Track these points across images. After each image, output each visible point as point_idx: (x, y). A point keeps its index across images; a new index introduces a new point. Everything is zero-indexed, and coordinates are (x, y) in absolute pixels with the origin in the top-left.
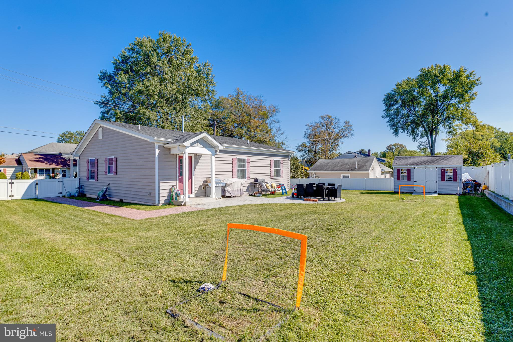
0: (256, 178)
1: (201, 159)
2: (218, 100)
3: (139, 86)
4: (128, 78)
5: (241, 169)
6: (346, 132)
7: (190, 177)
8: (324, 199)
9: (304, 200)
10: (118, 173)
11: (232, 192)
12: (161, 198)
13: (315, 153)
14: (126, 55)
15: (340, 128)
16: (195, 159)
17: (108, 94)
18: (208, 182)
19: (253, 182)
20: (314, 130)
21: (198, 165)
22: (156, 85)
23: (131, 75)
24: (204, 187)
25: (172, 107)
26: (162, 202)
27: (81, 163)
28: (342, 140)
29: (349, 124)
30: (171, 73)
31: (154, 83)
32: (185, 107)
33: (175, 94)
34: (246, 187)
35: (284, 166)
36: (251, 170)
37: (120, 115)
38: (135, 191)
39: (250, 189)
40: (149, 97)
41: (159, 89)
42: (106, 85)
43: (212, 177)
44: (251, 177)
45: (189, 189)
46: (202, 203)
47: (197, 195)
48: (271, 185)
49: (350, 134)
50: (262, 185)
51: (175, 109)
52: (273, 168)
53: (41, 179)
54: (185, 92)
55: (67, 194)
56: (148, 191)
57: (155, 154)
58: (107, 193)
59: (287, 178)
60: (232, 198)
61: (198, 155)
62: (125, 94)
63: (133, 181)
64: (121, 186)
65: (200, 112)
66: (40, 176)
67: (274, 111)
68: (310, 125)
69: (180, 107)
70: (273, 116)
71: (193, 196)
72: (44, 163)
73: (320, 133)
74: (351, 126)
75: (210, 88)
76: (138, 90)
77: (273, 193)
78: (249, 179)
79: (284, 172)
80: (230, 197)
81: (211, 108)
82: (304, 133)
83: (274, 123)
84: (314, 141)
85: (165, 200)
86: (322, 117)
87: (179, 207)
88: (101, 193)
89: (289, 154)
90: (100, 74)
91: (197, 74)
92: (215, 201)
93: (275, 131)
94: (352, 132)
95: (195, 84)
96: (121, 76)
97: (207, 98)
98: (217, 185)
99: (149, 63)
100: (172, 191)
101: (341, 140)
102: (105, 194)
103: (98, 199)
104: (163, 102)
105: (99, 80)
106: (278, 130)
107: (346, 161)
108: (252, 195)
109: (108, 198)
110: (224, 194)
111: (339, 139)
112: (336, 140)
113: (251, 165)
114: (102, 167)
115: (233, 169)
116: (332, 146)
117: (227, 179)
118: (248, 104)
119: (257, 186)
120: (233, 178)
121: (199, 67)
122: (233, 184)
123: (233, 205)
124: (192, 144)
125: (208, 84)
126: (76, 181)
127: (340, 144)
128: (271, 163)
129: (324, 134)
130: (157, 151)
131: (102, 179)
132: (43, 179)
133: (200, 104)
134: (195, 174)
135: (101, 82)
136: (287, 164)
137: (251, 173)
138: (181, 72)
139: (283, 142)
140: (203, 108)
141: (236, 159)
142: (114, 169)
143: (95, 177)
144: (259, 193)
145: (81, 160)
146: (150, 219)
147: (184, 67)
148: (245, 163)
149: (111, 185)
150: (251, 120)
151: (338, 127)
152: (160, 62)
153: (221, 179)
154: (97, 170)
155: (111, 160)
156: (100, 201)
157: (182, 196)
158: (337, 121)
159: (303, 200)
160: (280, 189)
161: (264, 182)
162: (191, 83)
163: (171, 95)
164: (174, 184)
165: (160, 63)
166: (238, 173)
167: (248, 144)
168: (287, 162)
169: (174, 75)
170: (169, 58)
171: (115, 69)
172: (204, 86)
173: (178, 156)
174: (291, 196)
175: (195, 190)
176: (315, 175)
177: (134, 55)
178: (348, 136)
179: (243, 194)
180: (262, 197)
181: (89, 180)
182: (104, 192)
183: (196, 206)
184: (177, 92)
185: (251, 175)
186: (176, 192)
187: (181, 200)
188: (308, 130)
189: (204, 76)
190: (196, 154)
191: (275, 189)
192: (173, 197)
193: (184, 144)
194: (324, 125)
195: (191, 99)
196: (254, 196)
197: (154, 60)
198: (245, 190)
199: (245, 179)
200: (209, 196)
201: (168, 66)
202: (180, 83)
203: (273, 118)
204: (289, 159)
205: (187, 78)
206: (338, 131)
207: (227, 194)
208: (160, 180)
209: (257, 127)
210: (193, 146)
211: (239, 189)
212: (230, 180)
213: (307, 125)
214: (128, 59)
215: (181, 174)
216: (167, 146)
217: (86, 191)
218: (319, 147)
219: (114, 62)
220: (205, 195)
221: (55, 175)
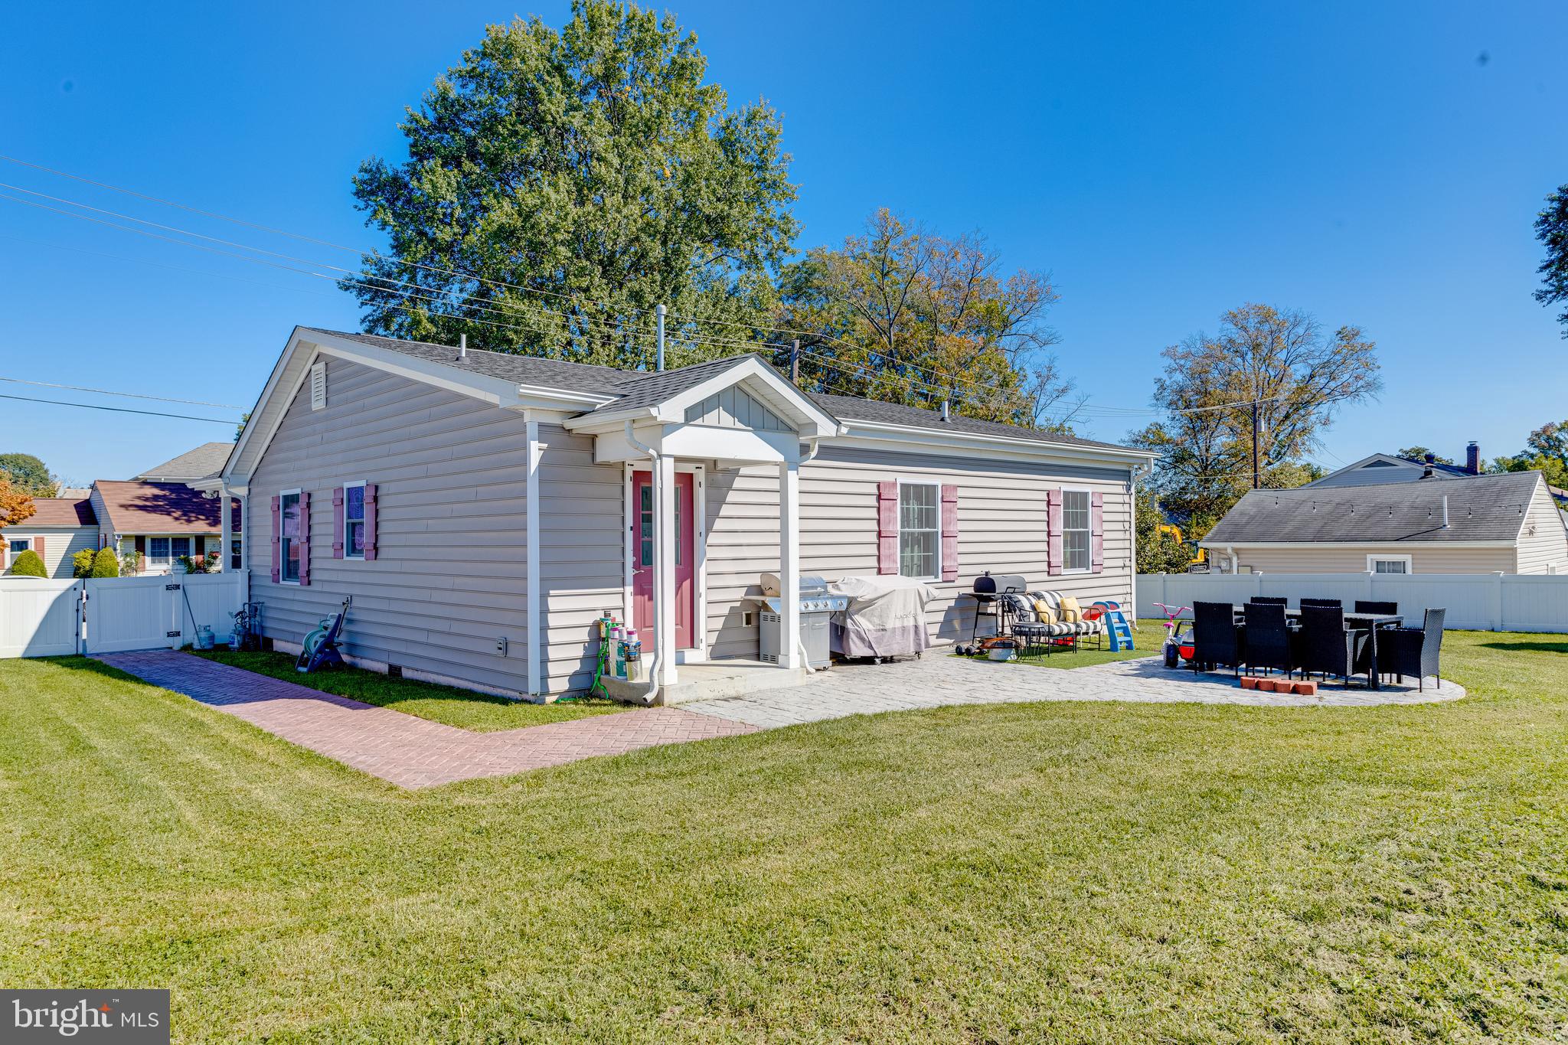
0: (987, 574)
1: (735, 486)
2: (804, 264)
3: (502, 214)
4: (458, 182)
5: (917, 530)
6: (1346, 376)
7: (686, 570)
8: (1347, 679)
9: (1242, 686)
10: (382, 553)
11: (879, 640)
12: (553, 669)
13: (1206, 467)
14: (452, 95)
15: (1317, 361)
16: (711, 485)
17: (390, 252)
18: (768, 592)
19: (971, 591)
20: (1200, 375)
21: (722, 513)
22: (562, 203)
23: (470, 174)
24: (748, 616)
25: (625, 291)
26: (559, 685)
27: (255, 511)
28: (1324, 409)
29: (1359, 340)
30: (620, 156)
31: (553, 196)
32: (675, 287)
33: (637, 239)
34: (941, 617)
35: (1106, 517)
36: (962, 537)
37: (429, 326)
38: (447, 630)
39: (957, 624)
40: (537, 250)
41: (575, 221)
42: (381, 216)
43: (785, 569)
44: (962, 570)
45: (679, 621)
46: (742, 691)
47: (720, 653)
48: (1058, 605)
49: (1361, 383)
50: (1011, 607)
51: (637, 296)
52: (1058, 527)
53: (157, 574)
54: (673, 230)
55: (199, 639)
56: (498, 633)
57: (524, 462)
58: (342, 638)
59: (1120, 572)
60: (878, 668)
61: (720, 466)
62: (448, 248)
63: (436, 589)
64: (395, 606)
65: (733, 309)
66: (153, 562)
67: (1031, 299)
68: (1180, 350)
69: (657, 289)
70: (1026, 317)
71: (698, 655)
72: (169, 514)
73: (1228, 384)
74: (1366, 348)
75: (775, 210)
76: (495, 226)
77: (1064, 644)
78: (951, 576)
79: (1106, 545)
80: (868, 661)
81: (781, 295)
82: (1156, 387)
83: (1032, 344)
84: (1199, 417)
85: (573, 677)
86: (1233, 318)
87: (634, 711)
88: (316, 637)
89: (1130, 465)
90: (360, 176)
91: (721, 155)
92: (801, 680)
93: (1032, 380)
94: (1370, 377)
95: (714, 192)
96: (434, 178)
97: (762, 253)
98: (811, 608)
99: (538, 123)
100: (603, 635)
101: (1316, 413)
102: (333, 641)
103: (303, 661)
104: (592, 271)
105: (355, 201)
106: (1045, 377)
107: (1386, 493)
108: (969, 653)
109: (346, 658)
110: (841, 647)
111: (1311, 408)
112: (1297, 410)
113: (961, 515)
114: (328, 523)
115: (879, 532)
116: (1281, 437)
117: (852, 576)
118: (923, 275)
119: (990, 610)
120: (879, 572)
121: (728, 127)
122: (880, 602)
123: (890, 709)
124: (693, 414)
125: (765, 193)
126: (236, 583)
127: (1318, 431)
128: (1049, 503)
129: (1243, 386)
130: (535, 451)
131: (326, 576)
132: (163, 574)
133: (734, 276)
134: (709, 555)
135: (362, 204)
136: (1119, 508)
137: (962, 548)
138: (659, 150)
139: (1067, 425)
140: (748, 291)
141: (894, 484)
142: (366, 538)
143: (302, 570)
144: (1006, 645)
145: (255, 501)
146: (474, 785)
147: (671, 129)
148: (935, 504)
149: (356, 603)
150: (937, 338)
151: (1305, 358)
152: (579, 115)
153: (826, 576)
154: (309, 539)
155: (355, 494)
156: (309, 671)
157: (647, 660)
158: (1300, 330)
159: (1235, 681)
160: (1100, 624)
161: (1023, 593)
162: (699, 190)
163: (622, 241)
164: (614, 601)
165: (577, 120)
166: (902, 551)
167: (943, 419)
168: (1120, 499)
169: (633, 161)
170: (614, 99)
171: (413, 154)
172: (748, 204)
173: (629, 473)
174: (1161, 658)
175: (708, 628)
176: (1235, 560)
177: (484, 97)
178: (1356, 393)
179: (928, 645)
180: (1016, 662)
181: (281, 582)
182: (326, 633)
183: (712, 711)
184: (642, 230)
185: (959, 561)
186: (621, 642)
187: (642, 679)
188: (1171, 371)
189: (749, 162)
190: (715, 462)
191: (1075, 622)
192: (606, 661)
193: (654, 411)
194: (1245, 349)
195: (697, 256)
196: (981, 655)
197: (554, 105)
198: (936, 629)
199: (937, 577)
200: (774, 659)
201: (609, 127)
202: (655, 194)
203: (1025, 328)
204: (1129, 488)
205: (681, 176)
206: (1308, 371)
207: (857, 650)
208: (549, 583)
209: (965, 365)
210: (699, 421)
211: (911, 623)
212: (865, 585)
213: (1169, 353)
214: (458, 110)
215: (645, 556)
216: (576, 424)
217: (272, 626)
218: (1222, 441)
219: (409, 125)
220: (754, 651)
221: (206, 559)
